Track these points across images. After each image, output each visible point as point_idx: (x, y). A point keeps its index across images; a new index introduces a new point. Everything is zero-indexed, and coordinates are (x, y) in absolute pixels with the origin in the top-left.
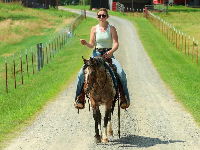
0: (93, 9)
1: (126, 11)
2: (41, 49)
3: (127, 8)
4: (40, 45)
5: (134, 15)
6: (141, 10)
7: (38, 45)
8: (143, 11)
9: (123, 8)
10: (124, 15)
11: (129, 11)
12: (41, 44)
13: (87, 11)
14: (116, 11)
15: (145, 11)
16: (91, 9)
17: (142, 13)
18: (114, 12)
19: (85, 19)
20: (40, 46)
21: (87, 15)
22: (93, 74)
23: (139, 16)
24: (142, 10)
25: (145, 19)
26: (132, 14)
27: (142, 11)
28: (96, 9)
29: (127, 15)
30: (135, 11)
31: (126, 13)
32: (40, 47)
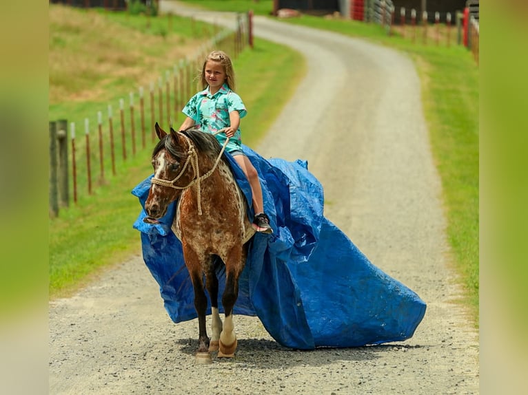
0: (283, 13)
1: (397, 20)
2: (63, 140)
3: (403, 12)
4: (58, 126)
5: (425, 35)
6: (449, 17)
7: (53, 124)
8: (458, 22)
9: (389, 7)
10: (391, 34)
11: (408, 20)
12: (64, 123)
13: (257, 20)
14: (366, 19)
15: (463, 21)
16: (274, 14)
17: (454, 31)
18: (357, 24)
19: (247, 49)
20: (62, 129)
21: (257, 32)
22: (174, 170)
23: (443, 40)
24: (454, 17)
25: (462, 49)
26: (419, 30)
27: (453, 23)
28: (295, 12)
29: (402, 36)
30: (432, 21)
31: (398, 29)
32: (61, 132)
